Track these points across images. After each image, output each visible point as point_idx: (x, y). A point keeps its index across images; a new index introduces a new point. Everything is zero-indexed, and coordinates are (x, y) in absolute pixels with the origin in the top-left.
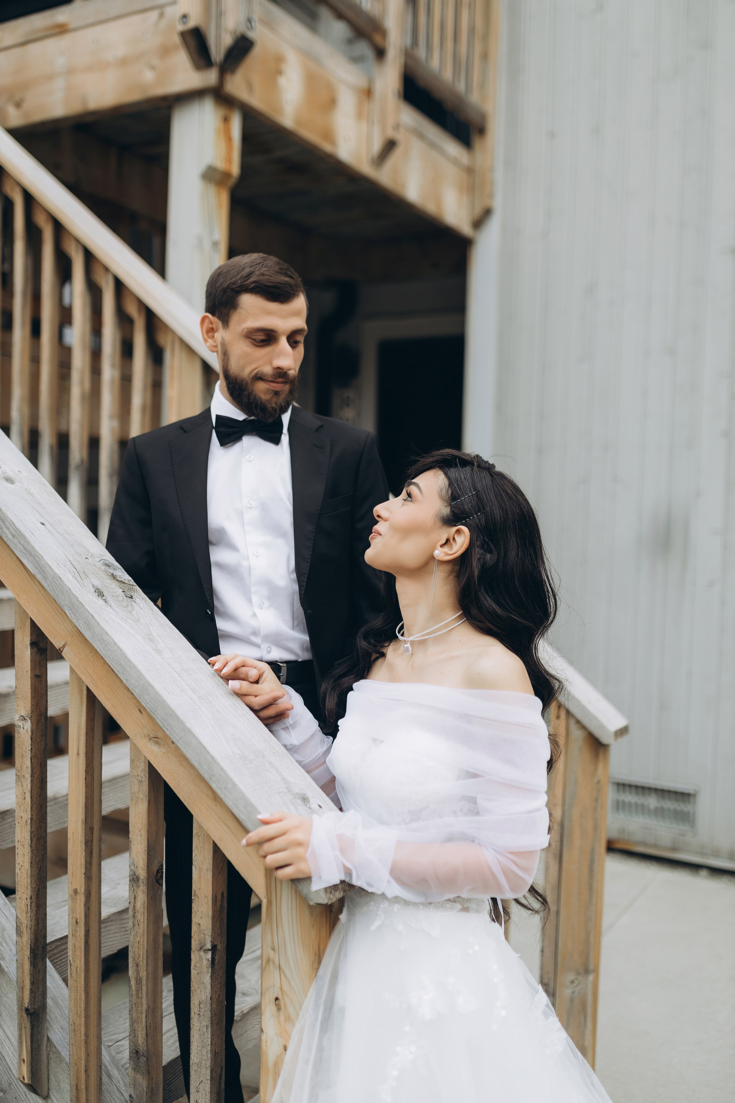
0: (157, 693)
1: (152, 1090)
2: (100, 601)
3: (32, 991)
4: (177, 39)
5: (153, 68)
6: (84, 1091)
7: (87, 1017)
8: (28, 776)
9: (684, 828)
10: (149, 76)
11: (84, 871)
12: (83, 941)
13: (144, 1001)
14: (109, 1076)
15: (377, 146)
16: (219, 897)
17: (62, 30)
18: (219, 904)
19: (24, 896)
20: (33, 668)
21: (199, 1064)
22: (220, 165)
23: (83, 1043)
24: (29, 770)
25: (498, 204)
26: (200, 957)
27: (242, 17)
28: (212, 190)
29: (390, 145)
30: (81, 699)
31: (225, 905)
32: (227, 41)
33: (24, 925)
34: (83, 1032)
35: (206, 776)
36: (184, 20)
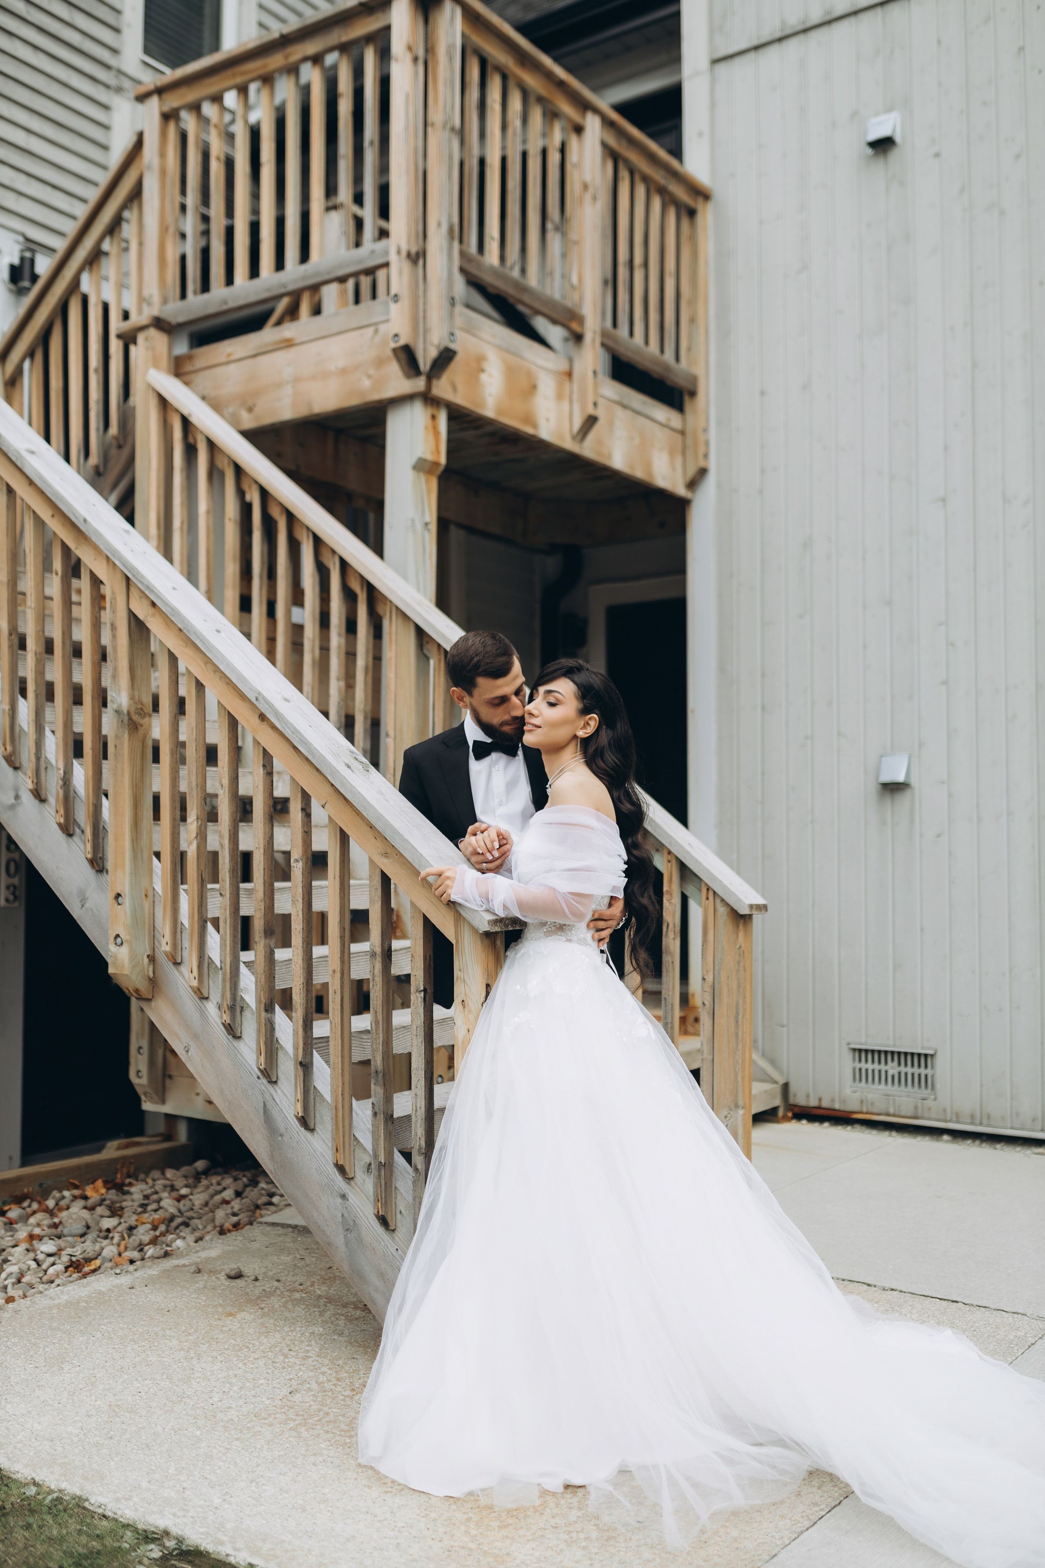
0: (386, 820)
1: (387, 1097)
2: (349, 770)
3: (304, 1050)
4: (390, 353)
5: (369, 377)
6: (341, 1109)
7: (342, 1057)
8: (300, 900)
9: (925, 1093)
10: (366, 383)
11: (339, 956)
12: (340, 1004)
13: (381, 1035)
14: (357, 1114)
15: (577, 423)
16: (428, 958)
17: (288, 344)
18: (428, 962)
19: (299, 983)
20: (303, 826)
21: (417, 1069)
22: (429, 457)
23: (340, 1075)
24: (301, 896)
25: (713, 465)
26: (417, 997)
27: (445, 333)
28: (423, 477)
29: (591, 421)
30: (336, 840)
31: (432, 964)
32: (433, 353)
33: (298, 1004)
34: (340, 1067)
35: (417, 867)
36: (396, 338)
